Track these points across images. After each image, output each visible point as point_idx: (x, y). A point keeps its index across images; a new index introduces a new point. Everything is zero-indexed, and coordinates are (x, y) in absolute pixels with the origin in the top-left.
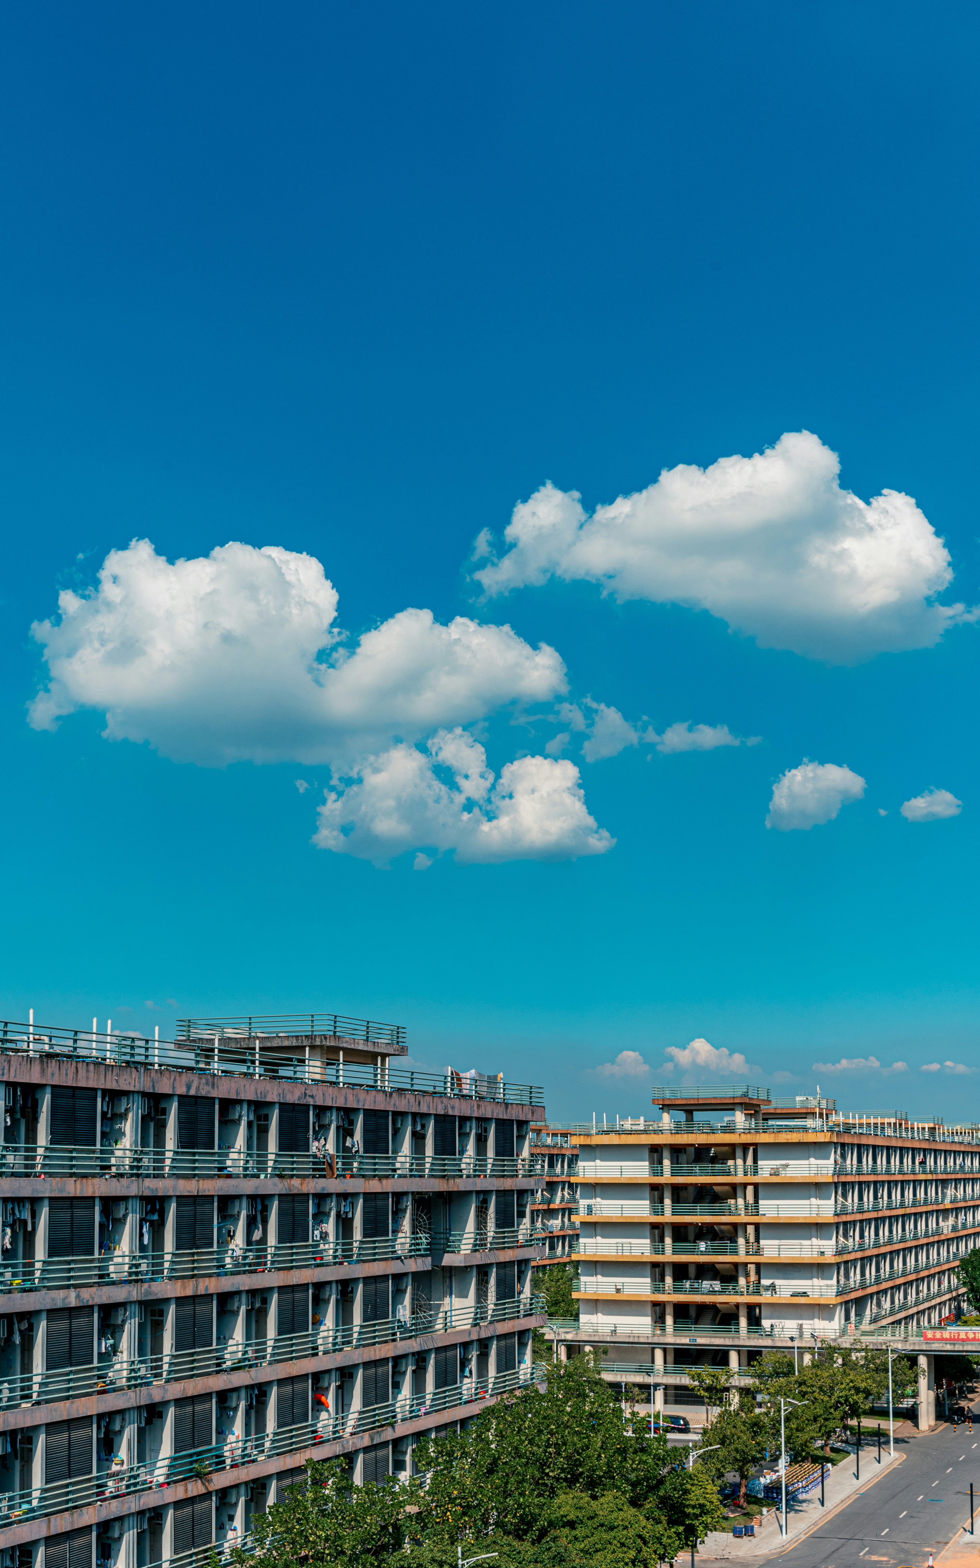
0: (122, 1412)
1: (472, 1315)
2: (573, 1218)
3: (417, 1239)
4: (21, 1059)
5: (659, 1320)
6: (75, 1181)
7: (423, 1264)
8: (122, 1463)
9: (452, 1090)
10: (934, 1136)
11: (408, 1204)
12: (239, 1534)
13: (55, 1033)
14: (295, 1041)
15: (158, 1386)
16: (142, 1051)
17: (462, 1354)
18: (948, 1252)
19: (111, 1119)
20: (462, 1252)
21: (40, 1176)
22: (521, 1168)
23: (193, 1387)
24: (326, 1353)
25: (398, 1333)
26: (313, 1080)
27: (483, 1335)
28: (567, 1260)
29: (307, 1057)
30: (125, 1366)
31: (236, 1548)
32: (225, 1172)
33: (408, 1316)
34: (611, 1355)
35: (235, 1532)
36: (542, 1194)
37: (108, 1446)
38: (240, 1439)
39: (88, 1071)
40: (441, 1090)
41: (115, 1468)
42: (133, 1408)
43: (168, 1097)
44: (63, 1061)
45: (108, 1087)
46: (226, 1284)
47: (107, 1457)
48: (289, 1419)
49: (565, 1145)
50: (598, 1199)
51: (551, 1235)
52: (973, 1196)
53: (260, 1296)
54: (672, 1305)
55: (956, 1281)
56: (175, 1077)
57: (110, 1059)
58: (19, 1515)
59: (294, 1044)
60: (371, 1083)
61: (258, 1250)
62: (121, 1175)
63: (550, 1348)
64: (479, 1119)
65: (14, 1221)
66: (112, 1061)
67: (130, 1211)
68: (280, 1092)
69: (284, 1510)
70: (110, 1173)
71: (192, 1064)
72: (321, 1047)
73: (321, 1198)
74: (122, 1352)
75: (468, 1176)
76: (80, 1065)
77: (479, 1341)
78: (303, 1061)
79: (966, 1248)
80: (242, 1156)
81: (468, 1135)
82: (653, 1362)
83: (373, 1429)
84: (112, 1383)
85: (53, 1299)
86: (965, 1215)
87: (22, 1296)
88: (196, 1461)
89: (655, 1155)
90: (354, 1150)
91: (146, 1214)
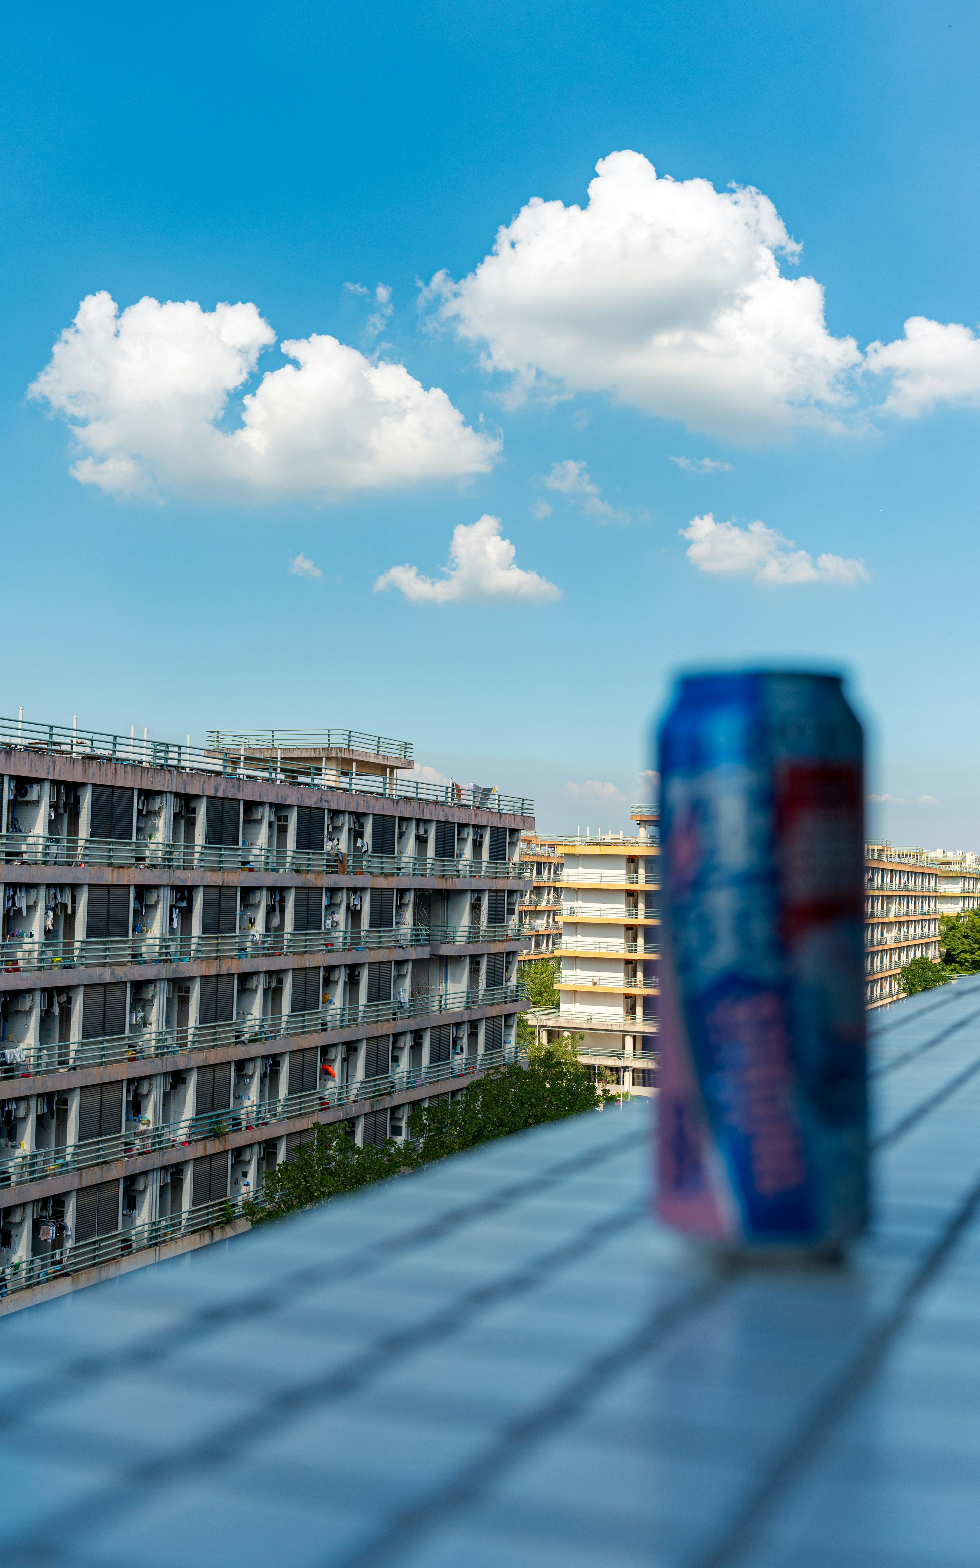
0: (149, 1077)
1: (464, 999)
2: (557, 918)
3: (418, 930)
4: (65, 760)
5: (631, 1011)
6: (112, 870)
7: (423, 953)
8: (148, 1123)
9: (452, 800)
10: (882, 857)
11: (410, 898)
12: (252, 1189)
13: (96, 737)
14: (313, 753)
15: (183, 1055)
16: (175, 756)
17: (455, 1034)
18: (891, 961)
19: (146, 815)
20: (457, 943)
21: (80, 865)
22: (512, 871)
23: (214, 1057)
24: (333, 1029)
25: (398, 1013)
26: (328, 787)
27: (474, 1018)
28: (551, 956)
29: (324, 766)
30: (153, 1036)
31: (248, 1201)
32: (248, 866)
33: (407, 998)
34: (587, 1040)
35: (248, 1188)
36: (530, 898)
37: (136, 1107)
38: (255, 1103)
39: (125, 772)
40: (443, 799)
41: (142, 1128)
42: (160, 1074)
43: (198, 797)
44: (103, 763)
45: (144, 787)
46: (246, 966)
47: (135, 1118)
48: (299, 1087)
49: (552, 855)
50: (580, 902)
51: (537, 933)
52: (915, 911)
53: (276, 975)
54: (642, 998)
55: (897, 986)
56: (205, 781)
57: (146, 762)
58: (54, 1169)
59: (312, 756)
60: (381, 791)
61: (275, 936)
62: (155, 866)
63: (532, 1033)
64: (476, 827)
65: (56, 905)
66: (148, 764)
67: (162, 899)
68: (299, 796)
69: (292, 1168)
70: (144, 864)
71: (220, 769)
72: (337, 758)
73: (333, 891)
74: (151, 1024)
75: (465, 877)
76: (118, 767)
77: (470, 1022)
78: (320, 769)
79: (907, 957)
80: (263, 852)
81: (465, 840)
82: (624, 1048)
83: (373, 1097)
84: (141, 1051)
85: (90, 976)
86: (908, 929)
87: (62, 972)
88: (216, 1122)
89: (632, 865)
90: (364, 849)
91: (176, 901)
